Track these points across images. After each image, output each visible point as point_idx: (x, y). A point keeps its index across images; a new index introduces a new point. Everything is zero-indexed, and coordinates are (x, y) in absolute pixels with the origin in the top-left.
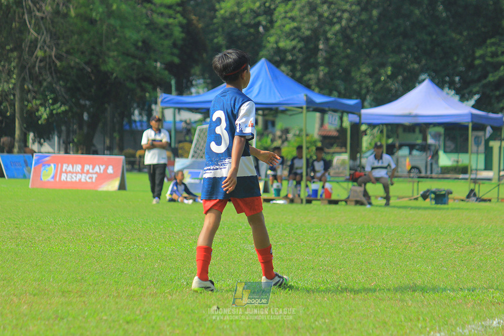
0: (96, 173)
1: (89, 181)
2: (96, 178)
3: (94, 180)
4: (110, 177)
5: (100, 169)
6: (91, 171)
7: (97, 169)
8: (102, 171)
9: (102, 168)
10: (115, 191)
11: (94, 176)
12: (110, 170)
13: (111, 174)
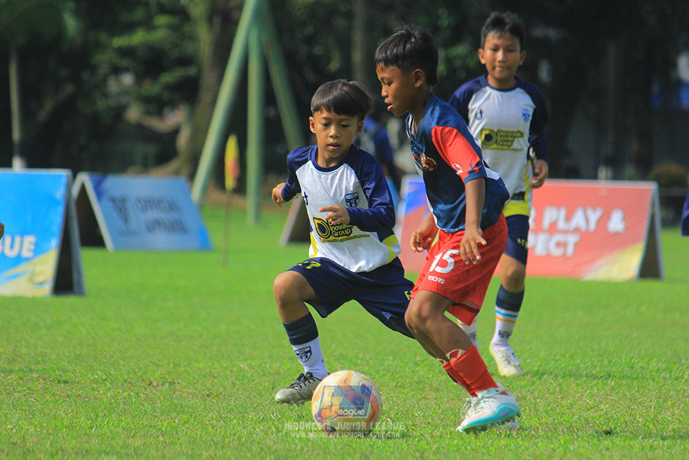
0: (577, 230)
1: (557, 252)
2: (577, 245)
3: (570, 250)
4: (617, 242)
5: (587, 221)
6: (562, 225)
7: (578, 219)
8: (592, 226)
9: (594, 216)
10: (631, 281)
11: (572, 240)
12: (616, 223)
13: (617, 234)
